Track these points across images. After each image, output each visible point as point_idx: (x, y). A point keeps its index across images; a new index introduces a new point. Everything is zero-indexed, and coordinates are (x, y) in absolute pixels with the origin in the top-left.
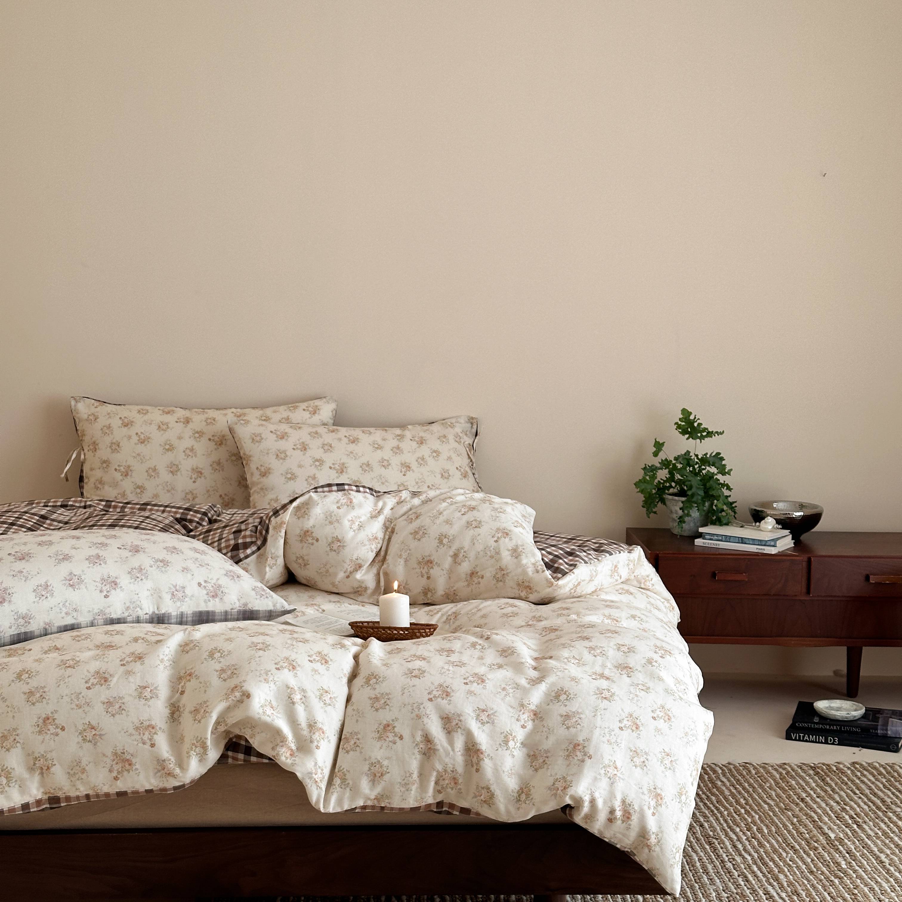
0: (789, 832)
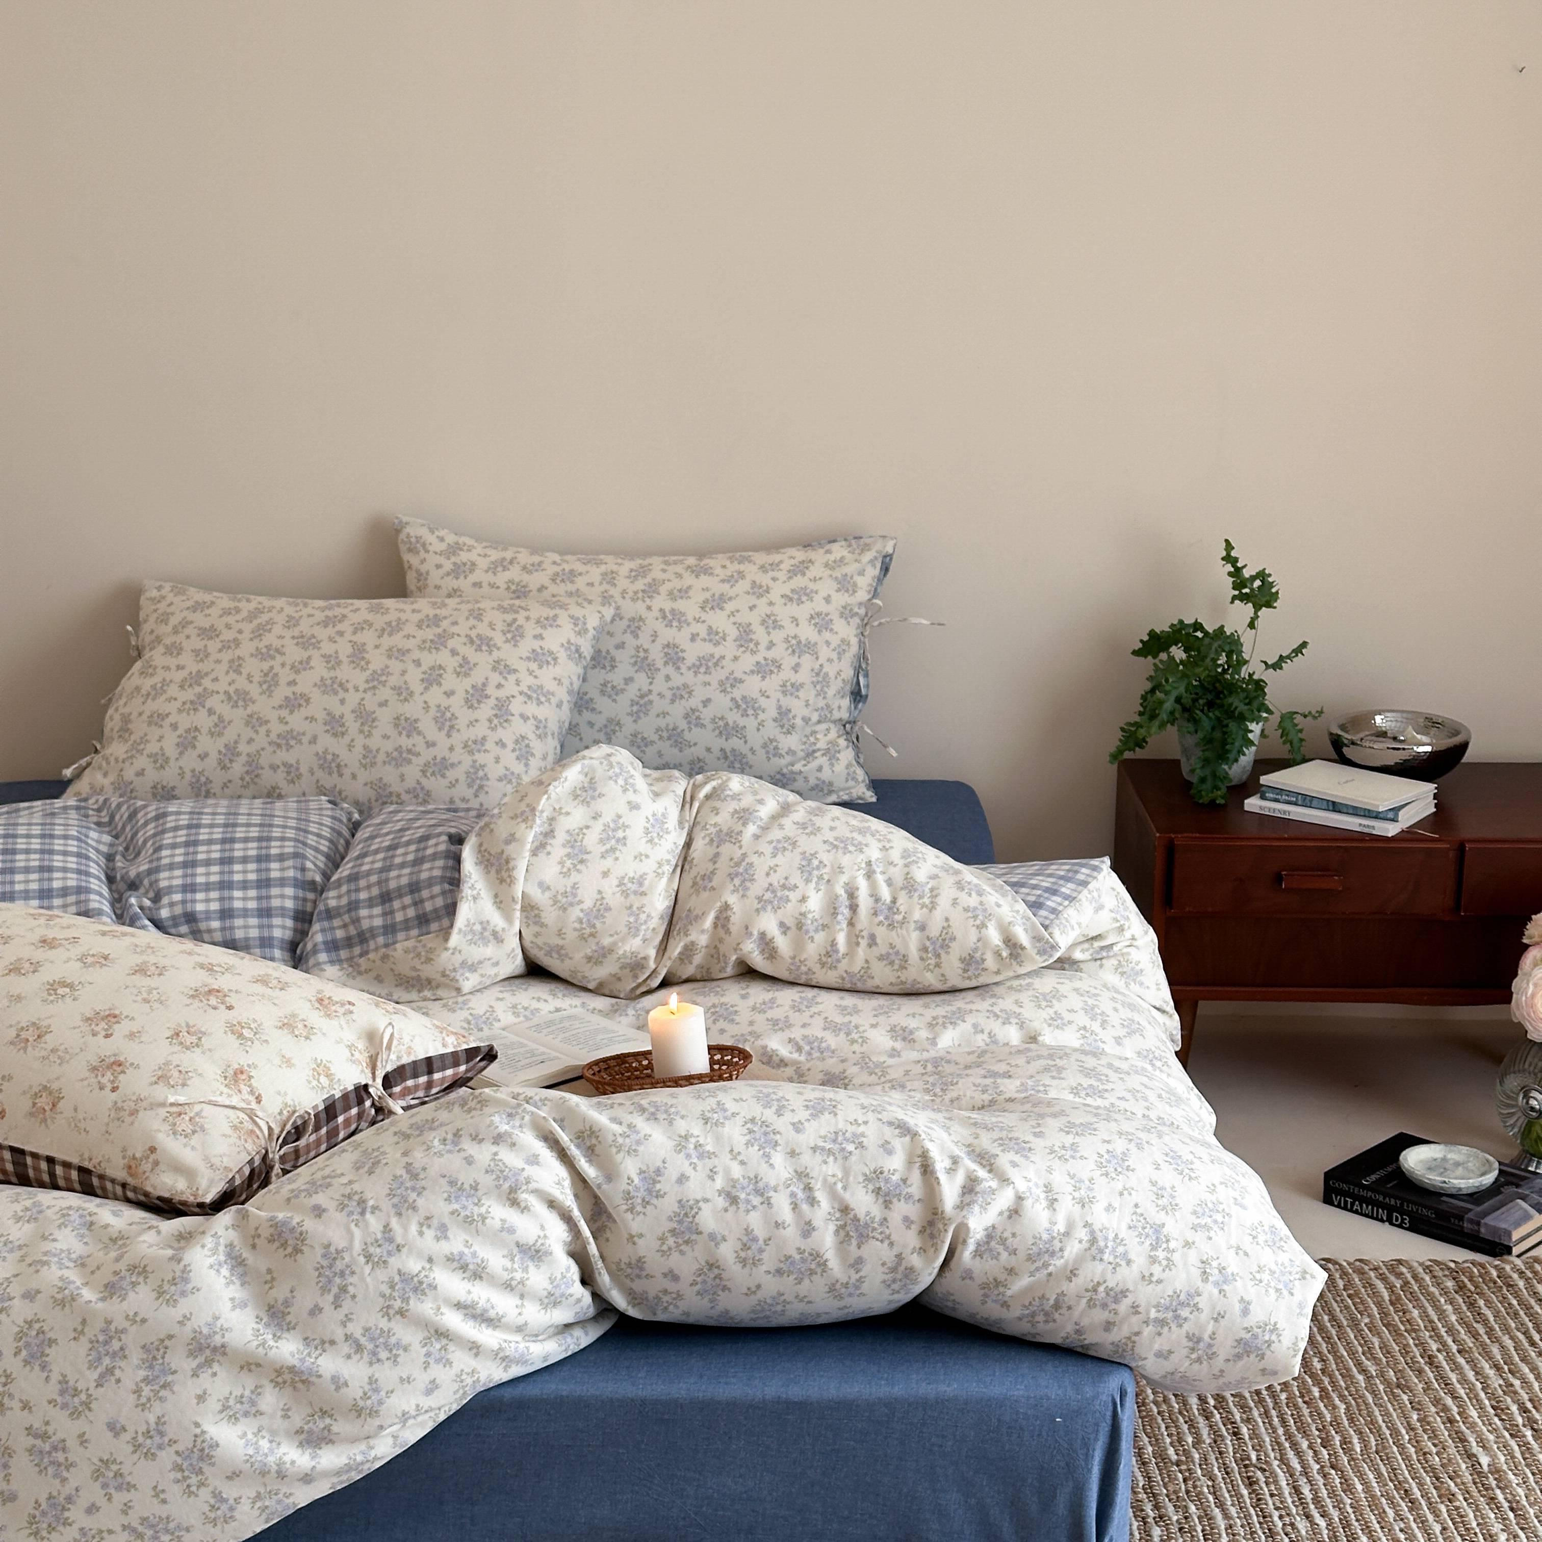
0: (1401, 1448)
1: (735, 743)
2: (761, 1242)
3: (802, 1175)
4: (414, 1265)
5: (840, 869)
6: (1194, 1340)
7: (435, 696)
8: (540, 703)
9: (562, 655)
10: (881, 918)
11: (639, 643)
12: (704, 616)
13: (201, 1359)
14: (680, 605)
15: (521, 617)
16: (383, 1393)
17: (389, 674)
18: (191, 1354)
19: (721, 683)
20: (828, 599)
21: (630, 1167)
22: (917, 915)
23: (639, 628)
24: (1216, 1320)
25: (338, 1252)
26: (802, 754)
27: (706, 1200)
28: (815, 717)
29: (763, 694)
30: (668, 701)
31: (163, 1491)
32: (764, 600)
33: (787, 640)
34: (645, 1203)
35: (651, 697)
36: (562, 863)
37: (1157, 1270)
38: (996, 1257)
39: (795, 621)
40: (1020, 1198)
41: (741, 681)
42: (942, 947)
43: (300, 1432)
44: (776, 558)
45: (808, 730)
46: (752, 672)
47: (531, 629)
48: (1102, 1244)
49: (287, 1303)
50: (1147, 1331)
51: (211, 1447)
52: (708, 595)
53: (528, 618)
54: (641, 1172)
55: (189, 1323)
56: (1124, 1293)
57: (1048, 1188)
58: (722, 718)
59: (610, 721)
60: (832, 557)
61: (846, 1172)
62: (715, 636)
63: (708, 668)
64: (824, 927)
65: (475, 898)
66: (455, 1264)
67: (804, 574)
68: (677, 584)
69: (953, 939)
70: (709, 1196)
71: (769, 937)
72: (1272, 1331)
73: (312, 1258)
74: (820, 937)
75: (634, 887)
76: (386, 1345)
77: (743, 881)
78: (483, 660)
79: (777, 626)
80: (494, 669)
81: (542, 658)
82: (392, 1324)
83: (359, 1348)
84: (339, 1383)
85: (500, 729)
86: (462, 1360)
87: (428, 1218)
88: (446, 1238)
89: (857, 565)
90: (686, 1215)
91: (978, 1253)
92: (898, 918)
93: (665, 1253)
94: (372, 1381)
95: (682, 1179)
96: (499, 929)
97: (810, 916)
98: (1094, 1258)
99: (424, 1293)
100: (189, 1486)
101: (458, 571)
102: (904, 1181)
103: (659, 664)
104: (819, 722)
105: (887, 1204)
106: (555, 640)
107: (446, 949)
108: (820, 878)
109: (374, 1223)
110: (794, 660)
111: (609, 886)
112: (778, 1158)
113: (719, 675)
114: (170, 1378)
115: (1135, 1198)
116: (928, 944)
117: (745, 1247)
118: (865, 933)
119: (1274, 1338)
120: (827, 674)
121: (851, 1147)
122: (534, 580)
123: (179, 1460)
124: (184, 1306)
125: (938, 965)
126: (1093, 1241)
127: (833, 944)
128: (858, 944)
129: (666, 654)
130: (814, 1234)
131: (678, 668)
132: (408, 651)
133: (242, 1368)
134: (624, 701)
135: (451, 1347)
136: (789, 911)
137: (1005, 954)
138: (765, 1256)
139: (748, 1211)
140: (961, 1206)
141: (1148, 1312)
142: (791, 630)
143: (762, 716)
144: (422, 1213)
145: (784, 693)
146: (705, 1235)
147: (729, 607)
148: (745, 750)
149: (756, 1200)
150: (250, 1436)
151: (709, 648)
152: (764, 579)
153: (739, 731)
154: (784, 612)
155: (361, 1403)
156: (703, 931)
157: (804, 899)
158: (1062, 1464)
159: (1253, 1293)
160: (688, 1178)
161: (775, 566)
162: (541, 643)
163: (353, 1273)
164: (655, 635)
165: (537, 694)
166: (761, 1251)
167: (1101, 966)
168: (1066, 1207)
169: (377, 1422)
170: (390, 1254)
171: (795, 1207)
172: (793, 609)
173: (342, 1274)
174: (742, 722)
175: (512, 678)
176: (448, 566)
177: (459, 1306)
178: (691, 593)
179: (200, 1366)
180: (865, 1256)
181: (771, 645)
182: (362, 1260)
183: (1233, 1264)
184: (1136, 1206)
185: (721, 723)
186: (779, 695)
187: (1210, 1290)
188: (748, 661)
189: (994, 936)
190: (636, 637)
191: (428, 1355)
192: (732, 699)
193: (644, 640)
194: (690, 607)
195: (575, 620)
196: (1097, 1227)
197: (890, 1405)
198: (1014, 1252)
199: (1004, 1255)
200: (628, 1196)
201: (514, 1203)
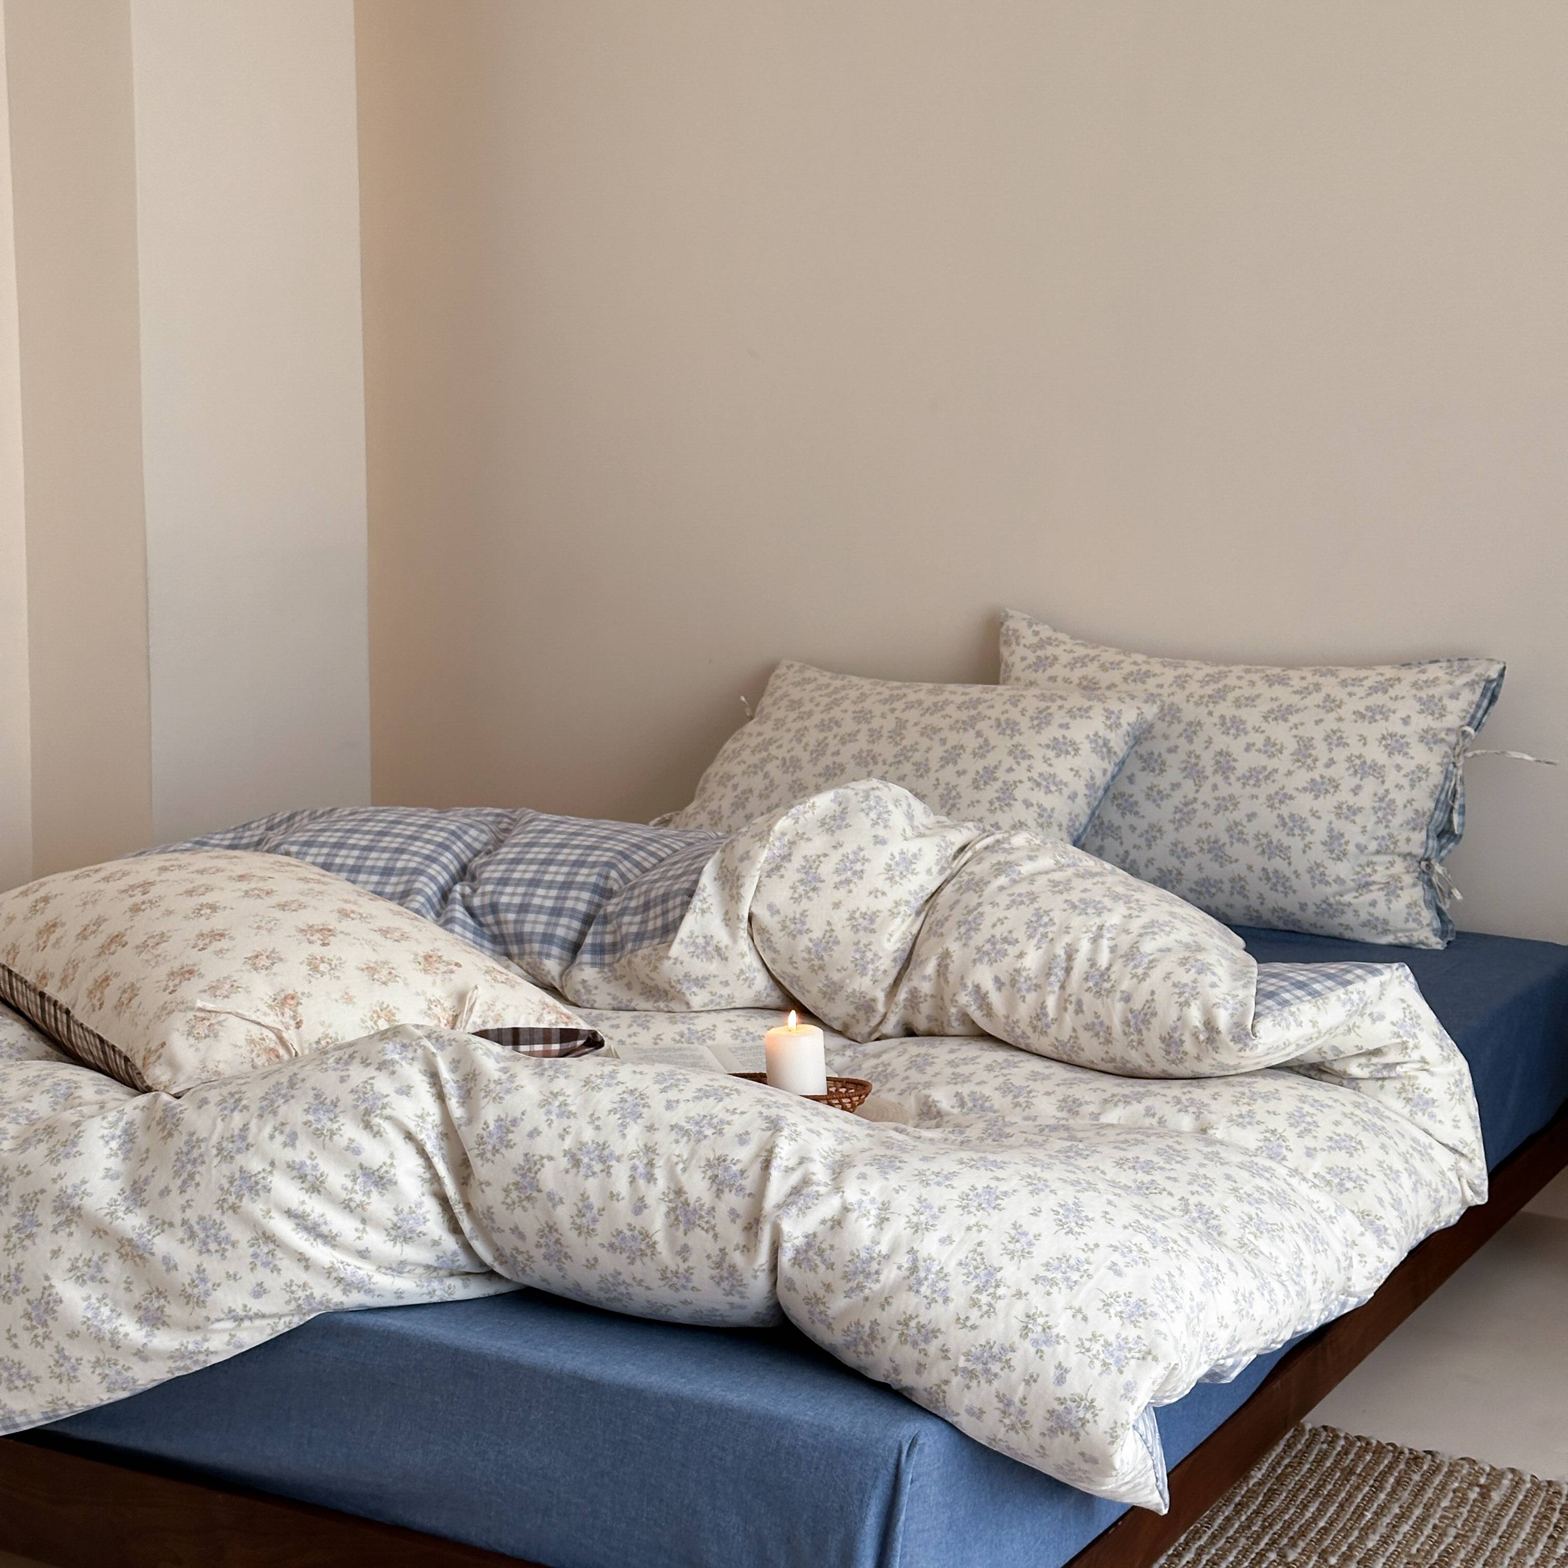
1: (1278, 863)
2: (595, 1211)
3: (649, 1150)
4: (255, 1165)
5: (1067, 930)
6: (1005, 1401)
7: (948, 774)
8: (1048, 791)
9: (1086, 747)
10: (1091, 984)
11: (1192, 748)
12: (1264, 726)
13: (62, 1218)
14: (1243, 713)
15: (1054, 707)
16: (210, 1285)
17: (917, 750)
18: (57, 1211)
19: (1270, 798)
20: (1406, 721)
21: (490, 1113)
22: (1126, 984)
23: (1195, 733)
24: (1027, 1383)
25: (198, 1141)
26: (1352, 885)
27: (551, 1158)
28: (1373, 846)
29: (1314, 814)
30: (1212, 811)
31: (15, 1336)
32: (1333, 715)
33: (1349, 759)
34: (495, 1151)
35: (1195, 806)
36: (794, 888)
37: (974, 1314)
38: (814, 1269)
39: (1363, 739)
40: (846, 1209)
41: (1291, 798)
42: (1143, 1021)
43: (138, 1307)
44: (1362, 673)
45: (1363, 859)
46: (1305, 789)
47: (1059, 717)
48: (922, 1274)
49: (146, 1181)
50: (956, 1381)
51: (55, 1301)
52: (1275, 705)
53: (1060, 707)
54: (499, 1119)
55: (59, 1182)
56: (935, 1333)
57: (885, 1206)
58: (1266, 835)
59: (1152, 826)
60: (1424, 677)
61: (693, 1153)
62: (1272, 748)
63: (1258, 780)
64: (1037, 987)
65: (703, 912)
66: (295, 1173)
67: (1386, 692)
68: (1248, 692)
69: (1154, 1014)
70: (553, 1154)
71: (983, 990)
72: (1087, 1409)
73: (178, 1142)
74: (1031, 997)
75: (865, 923)
76: (216, 1236)
77: (968, 930)
78: (1002, 743)
79: (1342, 743)
80: (1011, 753)
81: (1061, 747)
82: (225, 1218)
83: (192, 1235)
84: (170, 1265)
85: (999, 812)
86: (291, 1272)
87: (283, 1124)
88: (293, 1146)
89: (1449, 687)
90: (529, 1170)
91: (796, 1262)
92: (1107, 985)
93: (510, 1206)
94: (200, 1270)
95: (534, 1133)
96: (722, 945)
97: (1024, 974)
98: (910, 1288)
99: (258, 1194)
100: (36, 1336)
101: (1040, 664)
102: (742, 1172)
103: (1209, 771)
104: (1378, 852)
105: (719, 1193)
106: (1080, 731)
107: (668, 958)
108: (1045, 935)
109: (237, 1119)
110: (1356, 781)
111: (840, 918)
112: (635, 1131)
113: (1271, 788)
114: (35, 1230)
115: (984, 1235)
116: (1130, 1016)
117: (581, 1214)
118: (1073, 999)
119: (1089, 1416)
120: (1393, 801)
121: (709, 1132)
122: (1105, 678)
123: (29, 1309)
124: (64, 1166)
125: (1140, 1043)
126: (914, 1269)
127: (1043, 1006)
128: (1065, 1009)
129: (1218, 762)
130: (646, 1211)
131: (1227, 778)
132: (941, 729)
133: (94, 1233)
134: (1168, 806)
135: (279, 1254)
136: (1005, 966)
137: (1202, 1037)
138: (598, 1226)
139: (587, 1177)
140: (779, 1207)
141: (957, 1359)
142: (1355, 748)
143: (1309, 838)
144: (280, 1118)
145: (1338, 816)
146: (543, 1195)
147: (1294, 719)
148: (1288, 872)
149: (597, 1167)
150: (93, 1300)
151: (1262, 760)
152: (1339, 693)
153: (1282, 851)
154: (1351, 730)
155: (189, 1290)
156: (924, 978)
157: (1021, 955)
158: (836, 1506)
159: (1073, 1360)
160: (539, 1133)
161: (1357, 681)
162: (1064, 732)
163: (203, 1162)
164: (1209, 741)
165: (1048, 783)
166: (595, 1221)
167: (1382, 1087)
168: (898, 1227)
169: (204, 1313)
170: (239, 1151)
171: (633, 1180)
172: (1364, 728)
173: (194, 1162)
174: (1287, 841)
175: (1025, 763)
176: (1032, 658)
177: (290, 1214)
178: (1257, 702)
179: (60, 1224)
180: (690, 1244)
181: (1331, 763)
182: (214, 1151)
183: (1063, 1324)
184: (980, 1244)
185: (1264, 841)
186: (1333, 817)
187: (1026, 1347)
188: (1302, 777)
189: (1195, 1016)
190: (1191, 741)
191: (255, 1256)
192: (1279, 816)
193: (1198, 745)
194: (1252, 717)
195: (1109, 713)
196: (922, 1254)
197: (677, 1401)
198: (831, 1266)
199: (822, 1268)
200: (481, 1141)
201: (368, 1126)
